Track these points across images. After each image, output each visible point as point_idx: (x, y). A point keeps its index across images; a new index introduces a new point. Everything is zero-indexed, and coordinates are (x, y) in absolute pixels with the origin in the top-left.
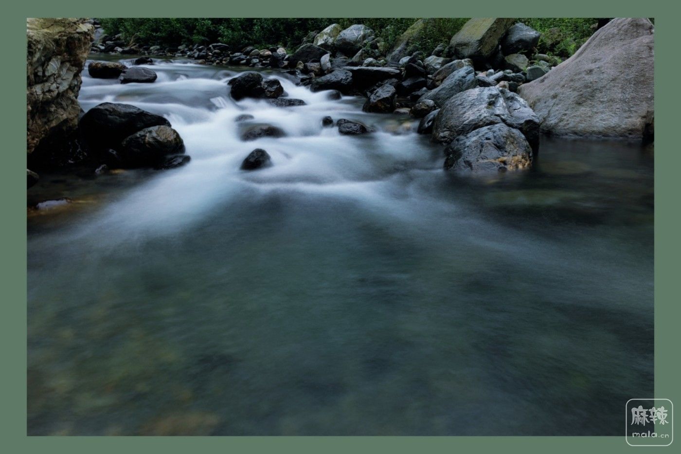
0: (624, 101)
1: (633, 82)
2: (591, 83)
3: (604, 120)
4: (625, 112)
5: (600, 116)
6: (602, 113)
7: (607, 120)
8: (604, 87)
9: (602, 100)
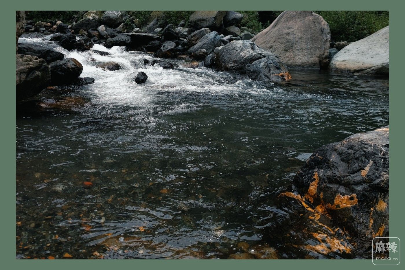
0: (308, 49)
1: (310, 39)
2: (290, 39)
3: (300, 59)
4: (309, 54)
5: (298, 57)
6: (299, 55)
7: (302, 59)
8: (297, 42)
9: (297, 48)
